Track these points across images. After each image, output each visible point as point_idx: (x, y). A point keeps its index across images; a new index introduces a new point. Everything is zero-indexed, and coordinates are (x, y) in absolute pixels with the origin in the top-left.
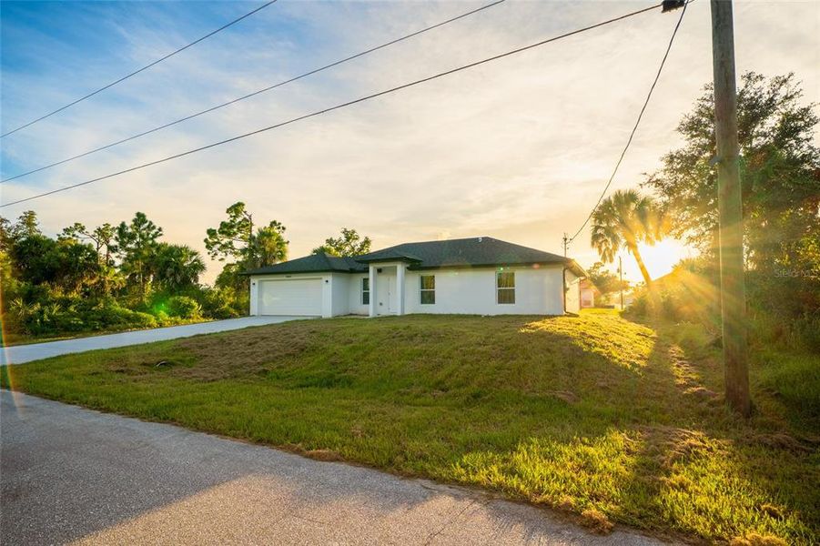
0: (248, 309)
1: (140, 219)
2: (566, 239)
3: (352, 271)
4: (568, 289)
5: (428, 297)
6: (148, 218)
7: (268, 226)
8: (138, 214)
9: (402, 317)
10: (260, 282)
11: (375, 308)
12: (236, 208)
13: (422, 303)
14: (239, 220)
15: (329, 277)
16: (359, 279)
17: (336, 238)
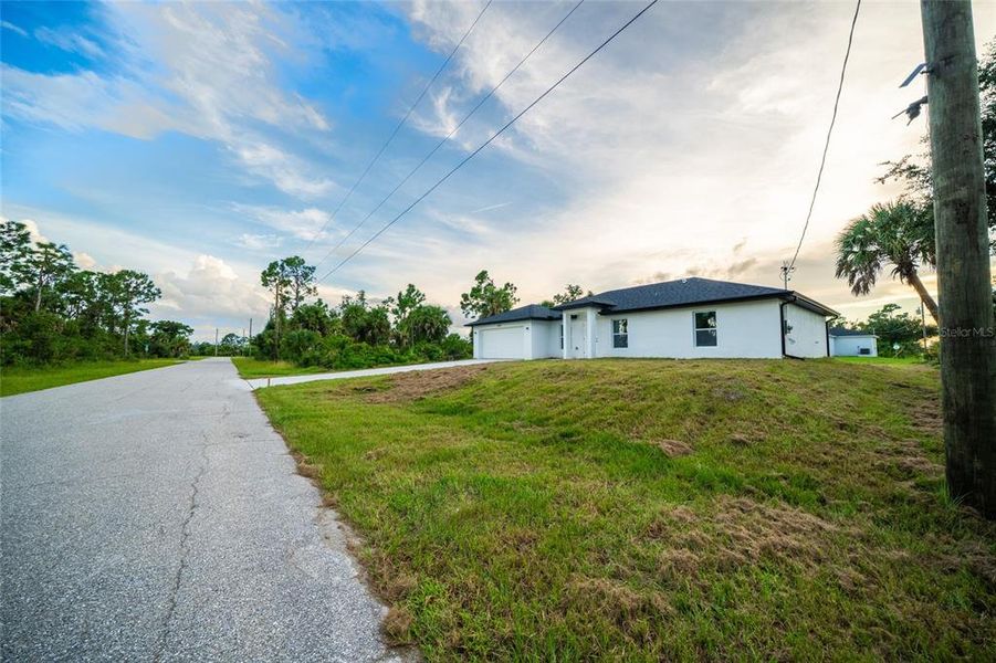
0: (471, 352)
1: (411, 288)
2: (786, 269)
3: (550, 319)
4: (790, 329)
5: (620, 341)
6: (416, 288)
7: (503, 287)
8: (410, 286)
9: (593, 359)
10: (480, 332)
11: (568, 351)
12: (482, 276)
13: (615, 346)
14: (483, 285)
15: (529, 324)
16: (556, 325)
17: (562, 294)
